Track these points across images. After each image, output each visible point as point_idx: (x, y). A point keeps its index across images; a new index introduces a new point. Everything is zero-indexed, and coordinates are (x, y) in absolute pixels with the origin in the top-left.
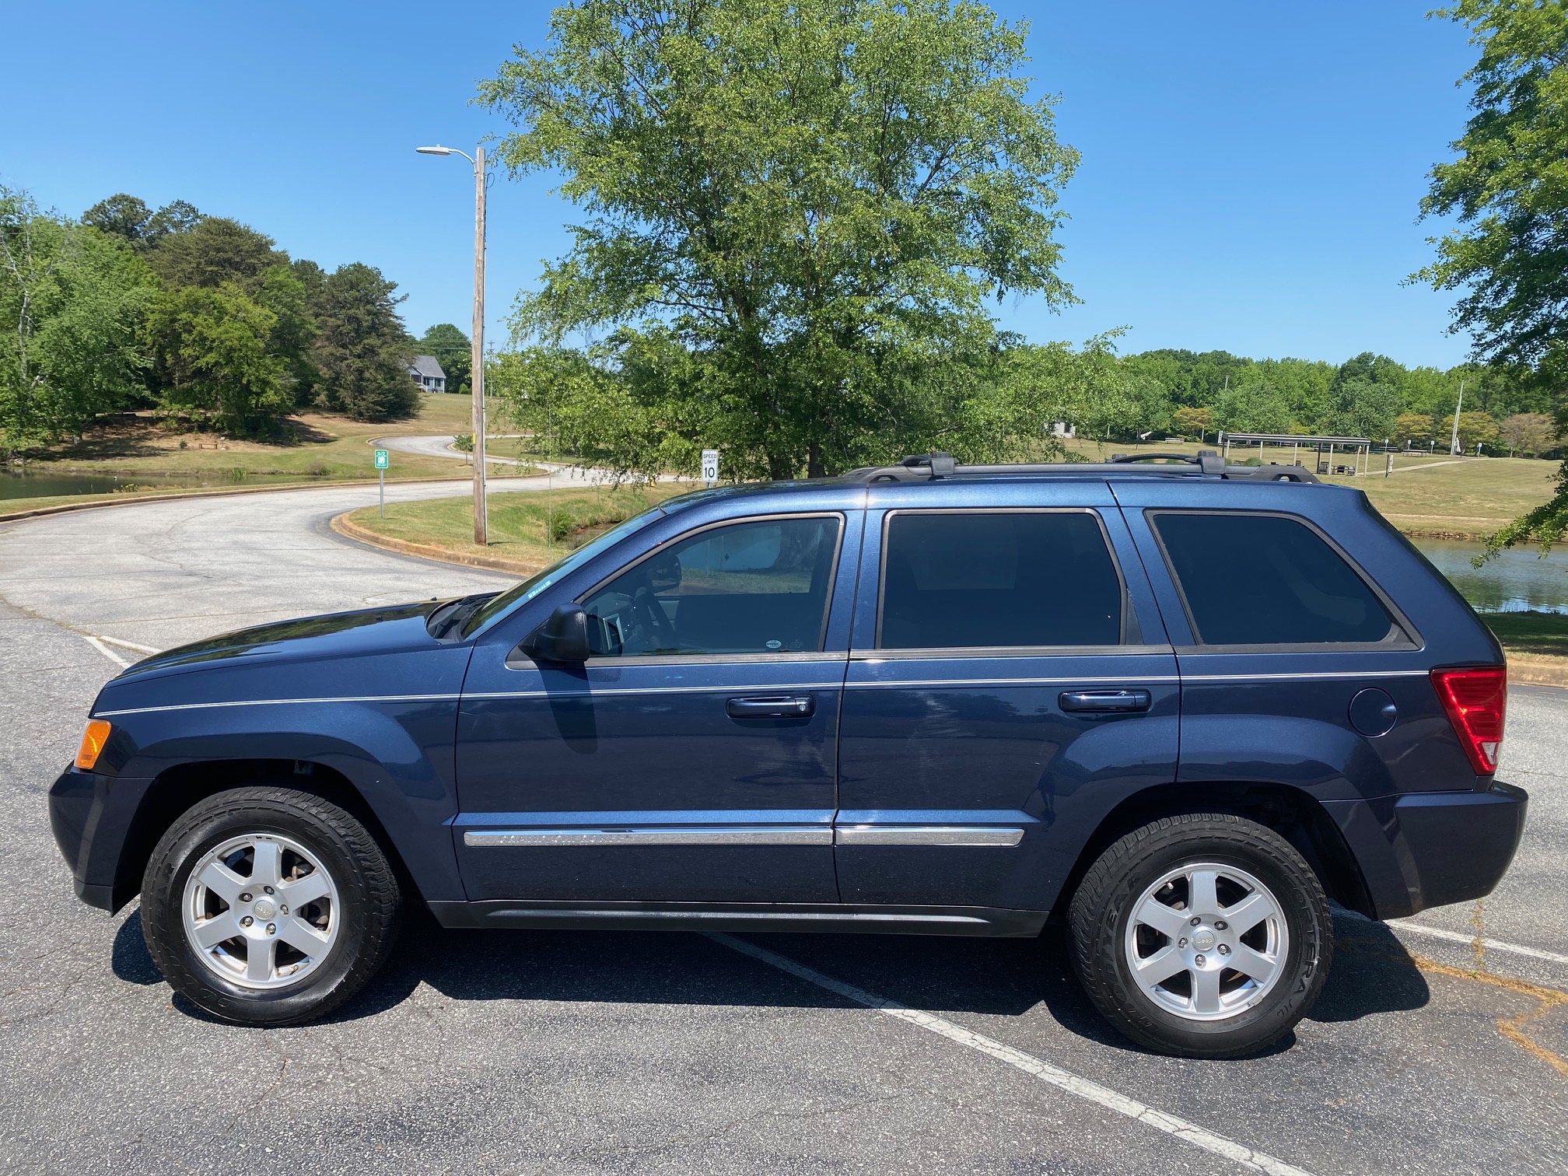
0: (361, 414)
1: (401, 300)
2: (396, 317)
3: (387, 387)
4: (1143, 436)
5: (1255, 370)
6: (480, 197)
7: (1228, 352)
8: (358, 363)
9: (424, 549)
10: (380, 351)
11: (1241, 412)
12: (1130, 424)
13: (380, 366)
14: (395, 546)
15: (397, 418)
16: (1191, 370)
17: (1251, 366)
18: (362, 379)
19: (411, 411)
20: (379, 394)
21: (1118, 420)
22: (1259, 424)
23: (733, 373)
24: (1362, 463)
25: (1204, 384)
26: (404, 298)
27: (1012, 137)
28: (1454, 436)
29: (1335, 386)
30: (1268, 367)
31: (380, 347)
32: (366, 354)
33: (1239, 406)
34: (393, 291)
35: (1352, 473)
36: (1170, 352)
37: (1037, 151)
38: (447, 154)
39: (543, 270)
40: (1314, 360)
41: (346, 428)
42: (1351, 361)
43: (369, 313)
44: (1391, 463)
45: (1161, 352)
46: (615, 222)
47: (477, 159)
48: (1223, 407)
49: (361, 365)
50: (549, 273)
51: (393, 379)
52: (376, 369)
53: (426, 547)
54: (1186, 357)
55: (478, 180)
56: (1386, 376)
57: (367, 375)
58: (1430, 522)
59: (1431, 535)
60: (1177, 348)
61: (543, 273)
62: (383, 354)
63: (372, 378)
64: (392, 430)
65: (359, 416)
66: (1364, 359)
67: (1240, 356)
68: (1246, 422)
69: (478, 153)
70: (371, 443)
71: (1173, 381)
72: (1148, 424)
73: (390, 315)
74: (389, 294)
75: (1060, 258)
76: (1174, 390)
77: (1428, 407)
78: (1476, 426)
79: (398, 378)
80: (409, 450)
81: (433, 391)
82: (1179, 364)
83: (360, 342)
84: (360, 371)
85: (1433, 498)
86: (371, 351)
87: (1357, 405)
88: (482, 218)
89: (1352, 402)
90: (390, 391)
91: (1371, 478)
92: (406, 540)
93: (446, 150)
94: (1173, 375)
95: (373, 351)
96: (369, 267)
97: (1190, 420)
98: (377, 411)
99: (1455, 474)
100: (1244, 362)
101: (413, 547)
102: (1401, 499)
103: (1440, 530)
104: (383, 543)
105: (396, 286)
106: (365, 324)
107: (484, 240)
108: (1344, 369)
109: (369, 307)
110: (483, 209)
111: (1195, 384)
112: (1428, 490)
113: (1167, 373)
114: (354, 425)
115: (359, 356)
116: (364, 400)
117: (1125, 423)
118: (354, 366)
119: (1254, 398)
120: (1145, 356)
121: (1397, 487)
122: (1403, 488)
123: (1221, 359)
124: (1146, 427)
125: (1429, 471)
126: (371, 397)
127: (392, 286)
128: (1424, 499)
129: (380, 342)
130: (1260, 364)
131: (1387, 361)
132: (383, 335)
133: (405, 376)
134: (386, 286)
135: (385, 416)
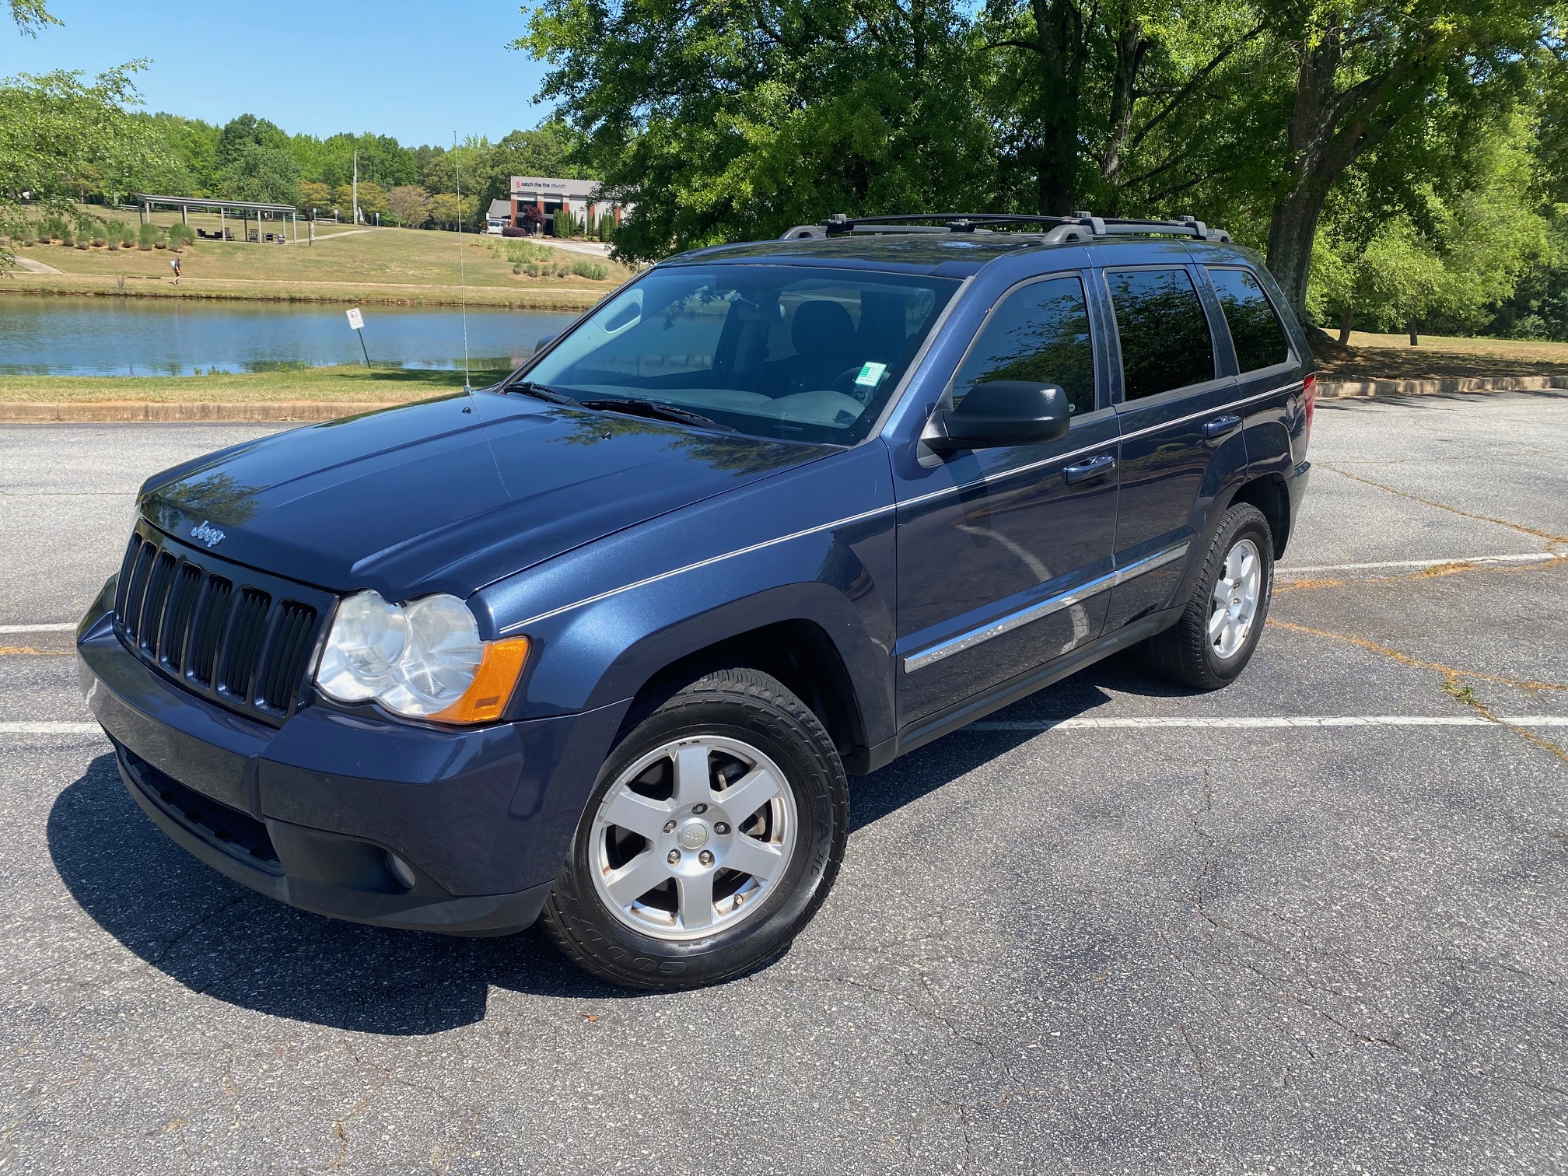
4: (26, 196)
24: (290, 230)
28: (355, 206)
29: (222, 148)
35: (281, 242)
40: (192, 117)
42: (233, 122)
44: (313, 232)
56: (271, 141)
58: (373, 289)
59: (377, 302)
66: (247, 120)
77: (315, 176)
78: (369, 197)
85: (362, 267)
89: (255, 167)
91: (300, 246)
99: (367, 243)
102: (335, 268)
103: (384, 297)
108: (227, 131)
112: (356, 259)
121: (329, 256)
122: (334, 257)
125: (344, 240)
128: (355, 268)
131: (269, 125)
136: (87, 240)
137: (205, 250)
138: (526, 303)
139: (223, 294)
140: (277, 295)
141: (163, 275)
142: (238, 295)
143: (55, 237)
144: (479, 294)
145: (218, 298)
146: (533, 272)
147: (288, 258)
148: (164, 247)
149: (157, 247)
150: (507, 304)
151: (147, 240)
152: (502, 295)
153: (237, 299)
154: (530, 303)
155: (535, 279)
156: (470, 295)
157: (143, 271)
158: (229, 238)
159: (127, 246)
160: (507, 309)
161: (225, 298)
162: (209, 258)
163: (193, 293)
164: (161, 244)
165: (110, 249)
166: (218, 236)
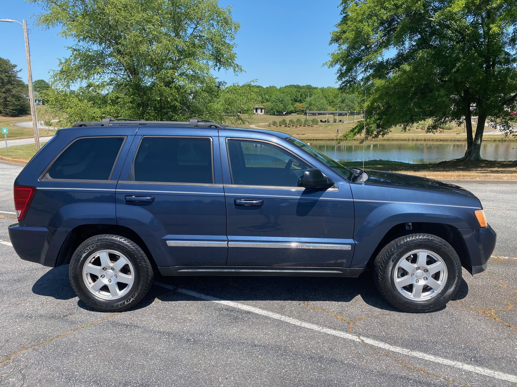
0: (7, 114)
1: (19, 71)
2: (18, 78)
3: (17, 104)
4: (284, 113)
5: (319, 91)
6: (26, 37)
7: (311, 85)
8: (4, 95)
9: (18, 161)
10: (13, 90)
11: (313, 104)
12: (280, 109)
13: (13, 96)
14: (8, 160)
15: (23, 115)
16: (300, 91)
17: (318, 90)
18: (7, 101)
19: (28, 112)
20: (14, 106)
21: (277, 108)
22: (319, 108)
23: (130, 96)
24: (346, 119)
25: (304, 96)
26: (20, 71)
27: (219, 18)
30: (323, 90)
31: (13, 89)
32: (7, 91)
33: (313, 102)
34: (15, 68)
35: (343, 122)
36: (293, 85)
37: (227, 23)
38: (12, 22)
39: (58, 62)
41: (2, 119)
43: (7, 76)
44: (355, 118)
45: (291, 86)
46: (84, 45)
47: (24, 24)
48: (308, 103)
49: (5, 96)
50: (61, 63)
51: (19, 100)
52: (12, 97)
53: (19, 160)
54: (298, 87)
55: (24, 31)
57: (8, 99)
60: (295, 84)
61: (59, 63)
62: (14, 92)
63: (10, 100)
64: (20, 119)
65: (7, 115)
67: (315, 86)
68: (315, 107)
69: (23, 22)
70: (12, 125)
71: (294, 95)
72: (286, 109)
73: (15, 77)
74: (14, 69)
75: (236, 57)
76: (295, 98)
79: (21, 100)
80: (27, 126)
81: (38, 104)
82: (296, 89)
83: (4, 87)
84: (5, 98)
86: (9, 90)
87: (346, 101)
88: (28, 45)
89: (345, 100)
90: (18, 105)
91: (349, 123)
92: (12, 158)
93: (11, 20)
94: (294, 93)
95: (10, 90)
96: (5, 59)
97: (299, 107)
98: (14, 113)
100: (316, 88)
101: (14, 160)
104: (4, 160)
105: (17, 66)
106: (5, 80)
107: (29, 53)
109: (6, 74)
110: (27, 42)
111: (301, 96)
113: (293, 92)
114: (5, 118)
115: (4, 92)
116: (8, 109)
117: (279, 109)
118: (2, 96)
119: (317, 100)
120: (286, 87)
123: (309, 87)
124: (285, 110)
126: (11, 108)
127: (15, 66)
129: (12, 87)
130: (320, 89)
132: (14, 84)
133: (24, 99)
134: (12, 66)
135: (17, 114)
136: (290, 125)
137: (320, 126)
138: (414, 139)
139: (317, 139)
140: (333, 139)
141: (306, 134)
142: (321, 139)
143: (283, 124)
144: (399, 136)
145: (316, 140)
146: (423, 128)
147: (343, 127)
148: (309, 126)
149: (308, 126)
150: (407, 139)
151: (306, 124)
152: (407, 136)
153: (321, 140)
154: (416, 139)
155: (424, 131)
156: (395, 137)
157: (301, 133)
158: (328, 122)
159: (300, 126)
160: (407, 141)
161: (318, 140)
162: (321, 128)
163: (309, 139)
164: (309, 125)
165: (296, 127)
166: (326, 121)
